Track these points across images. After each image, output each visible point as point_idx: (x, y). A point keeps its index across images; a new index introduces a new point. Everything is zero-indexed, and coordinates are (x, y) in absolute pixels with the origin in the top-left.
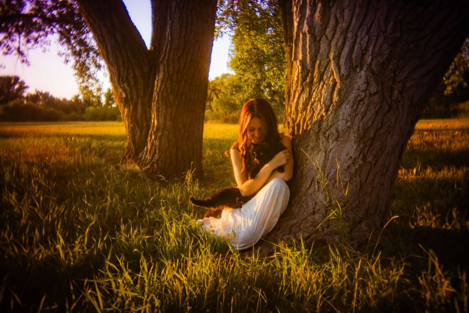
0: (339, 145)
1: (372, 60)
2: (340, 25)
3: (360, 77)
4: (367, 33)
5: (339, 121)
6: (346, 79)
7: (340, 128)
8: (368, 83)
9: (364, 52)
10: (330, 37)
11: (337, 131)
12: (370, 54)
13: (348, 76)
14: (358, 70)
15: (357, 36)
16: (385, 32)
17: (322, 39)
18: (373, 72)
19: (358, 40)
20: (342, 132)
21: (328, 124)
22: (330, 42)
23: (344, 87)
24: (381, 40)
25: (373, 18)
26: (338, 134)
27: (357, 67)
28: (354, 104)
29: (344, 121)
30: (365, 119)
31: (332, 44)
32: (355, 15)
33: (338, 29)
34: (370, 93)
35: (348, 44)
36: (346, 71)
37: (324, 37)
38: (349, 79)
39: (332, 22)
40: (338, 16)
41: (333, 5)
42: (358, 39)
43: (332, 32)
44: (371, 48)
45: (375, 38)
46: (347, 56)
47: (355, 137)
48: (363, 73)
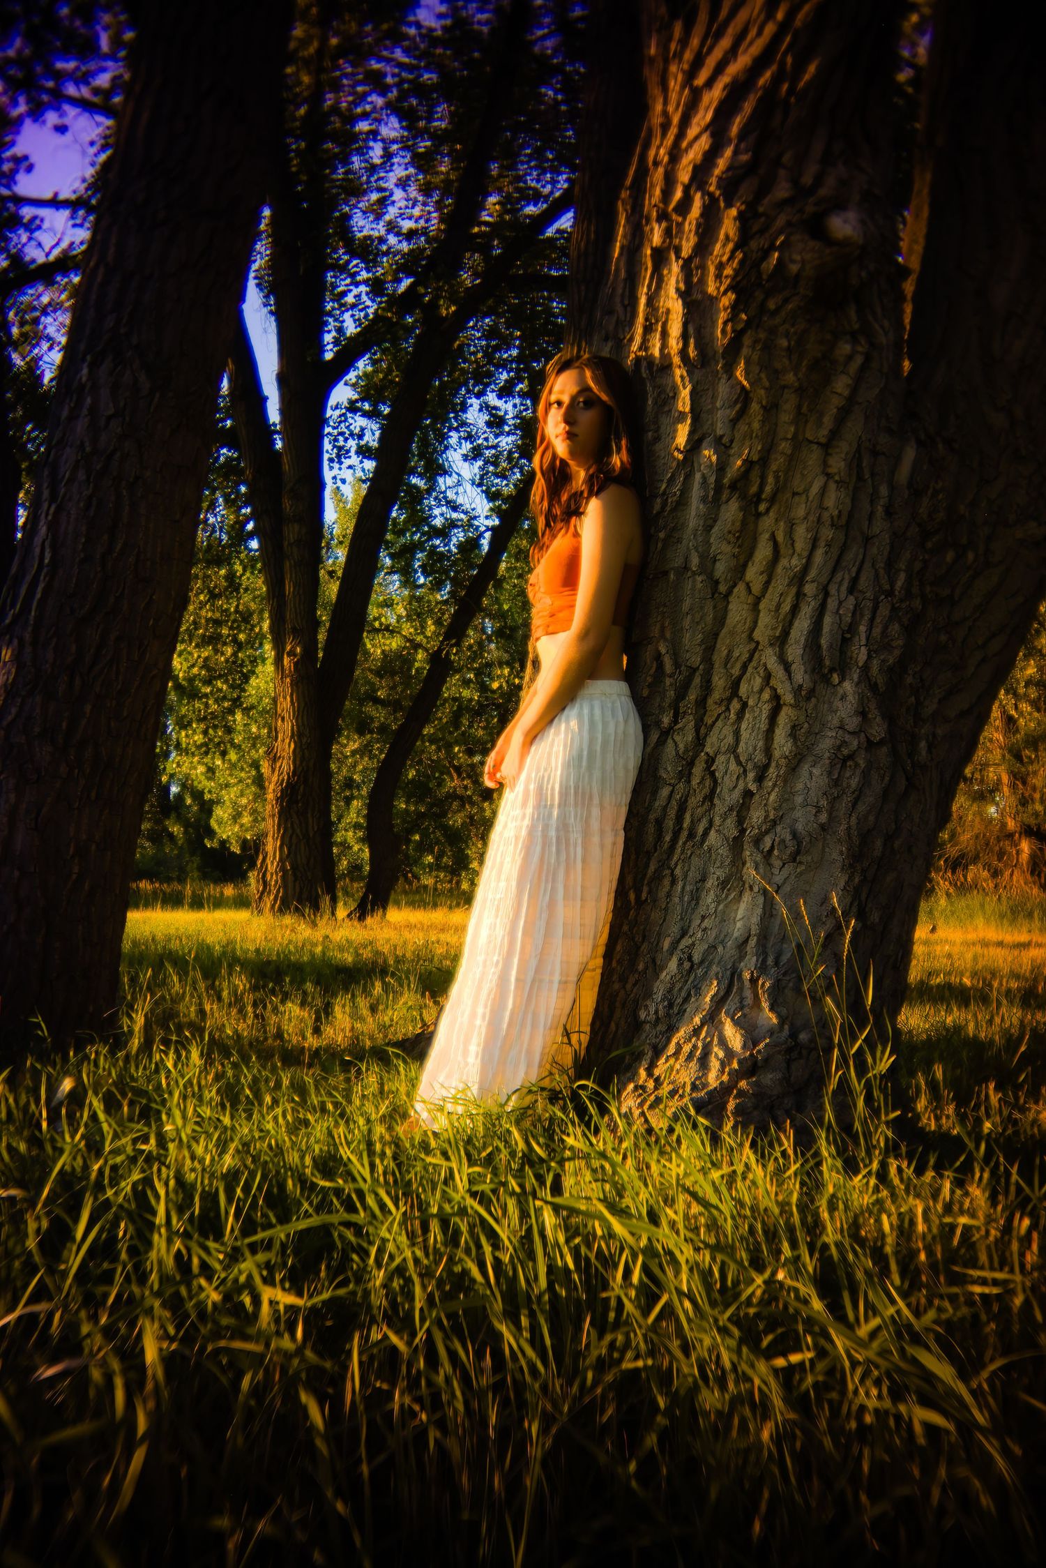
0: (801, 873)
1: (869, 657)
2: (784, 562)
3: (843, 698)
4: (851, 590)
5: (793, 809)
6: (808, 699)
7: (799, 827)
8: (863, 713)
9: (848, 636)
10: (756, 588)
11: (794, 835)
12: (863, 642)
13: (812, 693)
14: (835, 678)
15: (827, 594)
16: (890, 593)
17: (736, 590)
18: (874, 687)
19: (832, 604)
20: (807, 839)
21: (766, 817)
22: (758, 600)
23: (802, 718)
24: (884, 611)
25: (861, 557)
26: (799, 844)
27: (832, 670)
28: (832, 765)
29: (809, 808)
30: (861, 808)
31: (762, 606)
32: (822, 543)
33: (779, 569)
34: (868, 740)
35: (807, 611)
36: (807, 677)
37: (740, 588)
38: (813, 700)
39: (763, 552)
40: (780, 537)
41: (768, 510)
42: (829, 600)
43: (763, 578)
44: (862, 629)
45: (870, 604)
46: (807, 640)
47: (841, 853)
48: (847, 686)
